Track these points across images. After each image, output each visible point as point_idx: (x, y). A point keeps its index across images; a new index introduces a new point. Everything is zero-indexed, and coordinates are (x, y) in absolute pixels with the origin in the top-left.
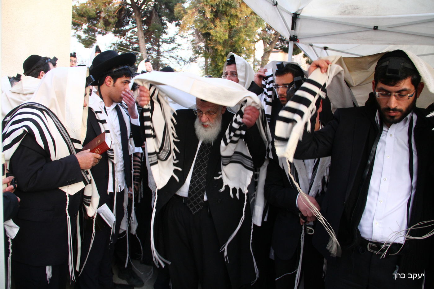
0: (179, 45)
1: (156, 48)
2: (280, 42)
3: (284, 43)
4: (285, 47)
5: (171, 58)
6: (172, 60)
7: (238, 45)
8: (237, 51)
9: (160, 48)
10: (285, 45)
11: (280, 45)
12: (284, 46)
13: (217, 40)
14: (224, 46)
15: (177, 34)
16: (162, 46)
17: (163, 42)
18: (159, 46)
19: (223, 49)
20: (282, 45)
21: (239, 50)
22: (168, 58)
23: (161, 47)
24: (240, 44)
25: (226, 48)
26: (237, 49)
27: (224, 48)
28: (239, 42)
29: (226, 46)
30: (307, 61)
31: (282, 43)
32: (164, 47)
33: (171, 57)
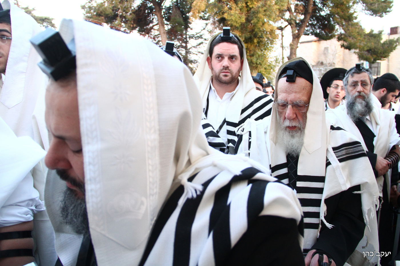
0: (205, 40)
1: (184, 45)
2: (311, 27)
3: (315, 28)
4: (317, 32)
5: (200, 54)
6: (200, 55)
7: (258, 28)
8: (258, 36)
9: (188, 45)
10: (317, 29)
11: (311, 31)
12: (315, 32)
13: (233, 25)
14: (242, 31)
15: (204, 29)
16: (189, 41)
17: (190, 38)
18: (186, 42)
19: (241, 35)
20: (313, 30)
21: (260, 34)
22: (197, 54)
23: (189, 43)
24: (260, 27)
25: (244, 33)
26: (258, 34)
27: (242, 33)
28: (258, 25)
29: (244, 32)
30: (342, 44)
31: (313, 28)
32: (192, 43)
33: (199, 52)
